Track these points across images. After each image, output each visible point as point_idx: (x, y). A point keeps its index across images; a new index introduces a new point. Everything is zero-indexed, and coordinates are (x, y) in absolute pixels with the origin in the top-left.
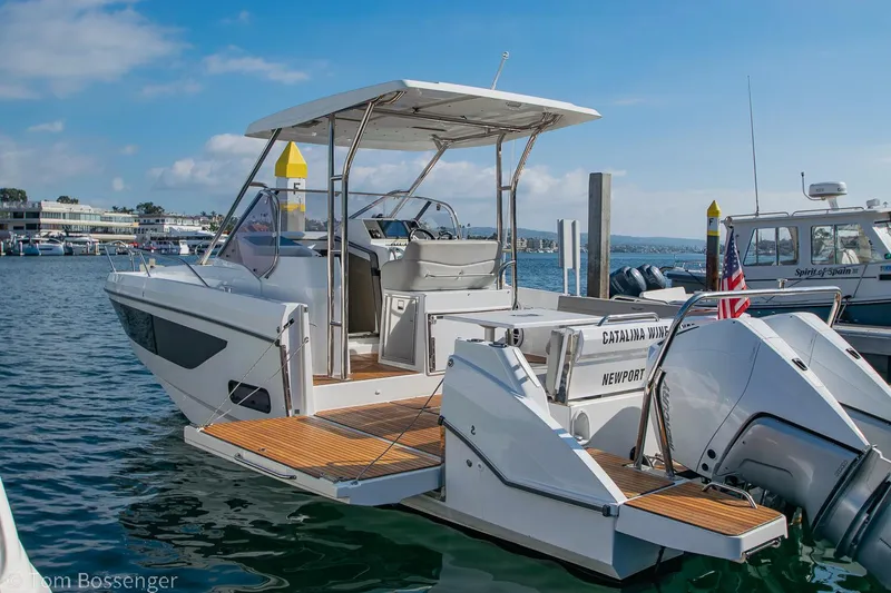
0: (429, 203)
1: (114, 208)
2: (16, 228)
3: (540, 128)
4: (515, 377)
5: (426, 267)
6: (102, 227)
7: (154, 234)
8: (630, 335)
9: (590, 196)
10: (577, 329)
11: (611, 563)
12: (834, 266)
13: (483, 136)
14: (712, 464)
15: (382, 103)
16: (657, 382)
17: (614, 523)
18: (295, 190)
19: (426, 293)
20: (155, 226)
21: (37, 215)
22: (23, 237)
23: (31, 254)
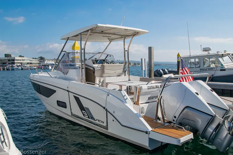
0: (108, 55)
1: (33, 58)
2: (9, 64)
3: (134, 35)
4: (124, 98)
5: (106, 71)
6: (30, 63)
7: (43, 64)
8: (155, 87)
9: (149, 53)
10: (140, 86)
11: (148, 146)
12: (209, 68)
13: (121, 38)
14: (175, 119)
15: (92, 30)
16: (160, 99)
17: (149, 136)
18: (77, 53)
19: (106, 78)
20: (43, 62)
21: (14, 60)
22: (11, 66)
23: (13, 70)
